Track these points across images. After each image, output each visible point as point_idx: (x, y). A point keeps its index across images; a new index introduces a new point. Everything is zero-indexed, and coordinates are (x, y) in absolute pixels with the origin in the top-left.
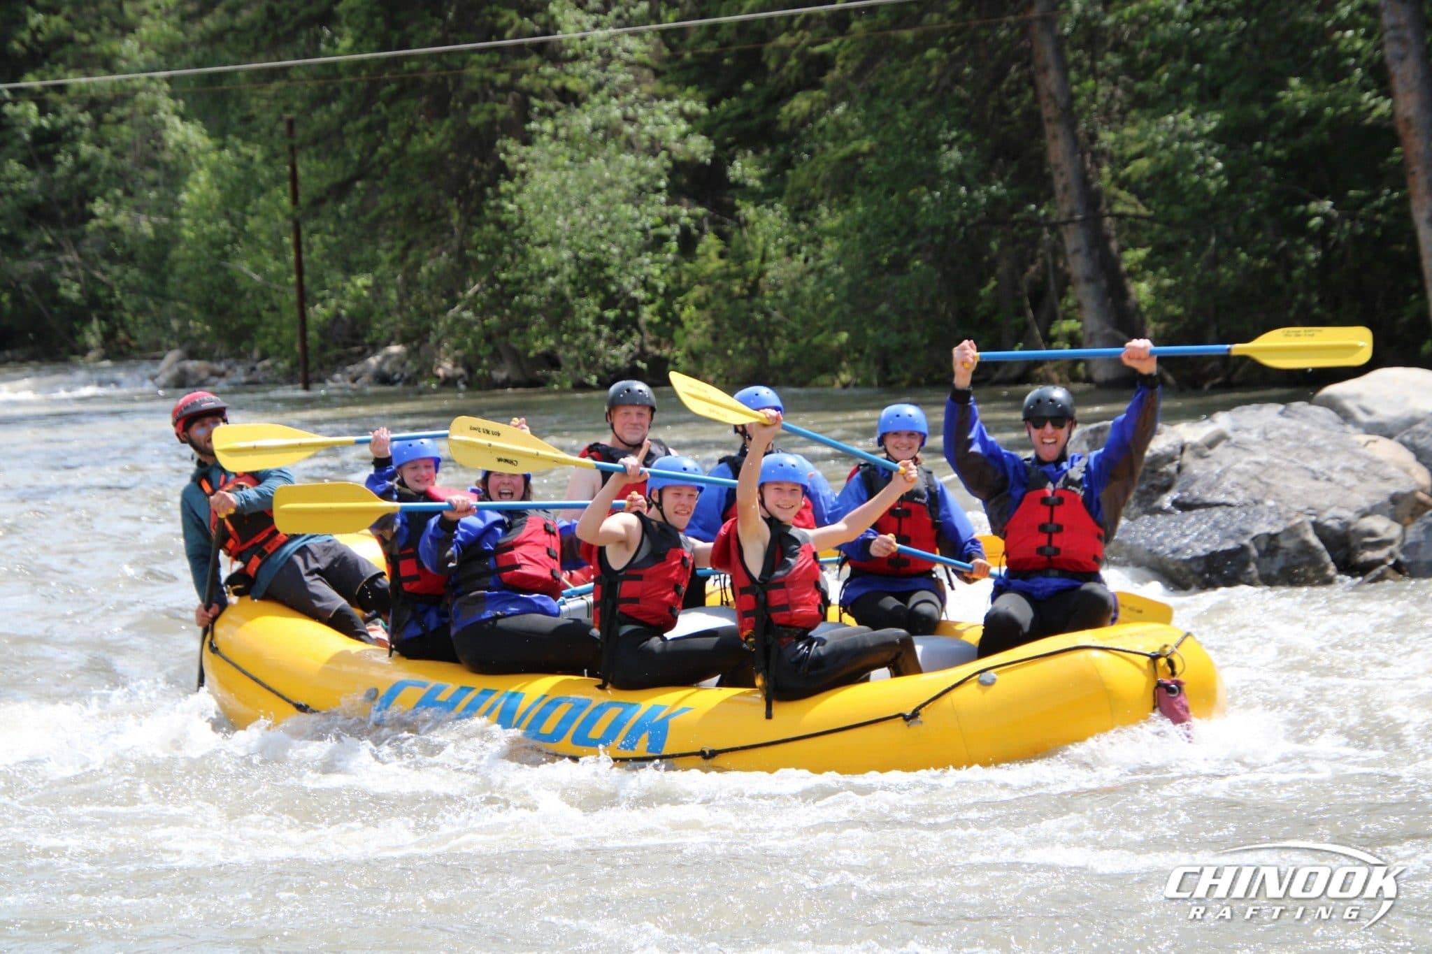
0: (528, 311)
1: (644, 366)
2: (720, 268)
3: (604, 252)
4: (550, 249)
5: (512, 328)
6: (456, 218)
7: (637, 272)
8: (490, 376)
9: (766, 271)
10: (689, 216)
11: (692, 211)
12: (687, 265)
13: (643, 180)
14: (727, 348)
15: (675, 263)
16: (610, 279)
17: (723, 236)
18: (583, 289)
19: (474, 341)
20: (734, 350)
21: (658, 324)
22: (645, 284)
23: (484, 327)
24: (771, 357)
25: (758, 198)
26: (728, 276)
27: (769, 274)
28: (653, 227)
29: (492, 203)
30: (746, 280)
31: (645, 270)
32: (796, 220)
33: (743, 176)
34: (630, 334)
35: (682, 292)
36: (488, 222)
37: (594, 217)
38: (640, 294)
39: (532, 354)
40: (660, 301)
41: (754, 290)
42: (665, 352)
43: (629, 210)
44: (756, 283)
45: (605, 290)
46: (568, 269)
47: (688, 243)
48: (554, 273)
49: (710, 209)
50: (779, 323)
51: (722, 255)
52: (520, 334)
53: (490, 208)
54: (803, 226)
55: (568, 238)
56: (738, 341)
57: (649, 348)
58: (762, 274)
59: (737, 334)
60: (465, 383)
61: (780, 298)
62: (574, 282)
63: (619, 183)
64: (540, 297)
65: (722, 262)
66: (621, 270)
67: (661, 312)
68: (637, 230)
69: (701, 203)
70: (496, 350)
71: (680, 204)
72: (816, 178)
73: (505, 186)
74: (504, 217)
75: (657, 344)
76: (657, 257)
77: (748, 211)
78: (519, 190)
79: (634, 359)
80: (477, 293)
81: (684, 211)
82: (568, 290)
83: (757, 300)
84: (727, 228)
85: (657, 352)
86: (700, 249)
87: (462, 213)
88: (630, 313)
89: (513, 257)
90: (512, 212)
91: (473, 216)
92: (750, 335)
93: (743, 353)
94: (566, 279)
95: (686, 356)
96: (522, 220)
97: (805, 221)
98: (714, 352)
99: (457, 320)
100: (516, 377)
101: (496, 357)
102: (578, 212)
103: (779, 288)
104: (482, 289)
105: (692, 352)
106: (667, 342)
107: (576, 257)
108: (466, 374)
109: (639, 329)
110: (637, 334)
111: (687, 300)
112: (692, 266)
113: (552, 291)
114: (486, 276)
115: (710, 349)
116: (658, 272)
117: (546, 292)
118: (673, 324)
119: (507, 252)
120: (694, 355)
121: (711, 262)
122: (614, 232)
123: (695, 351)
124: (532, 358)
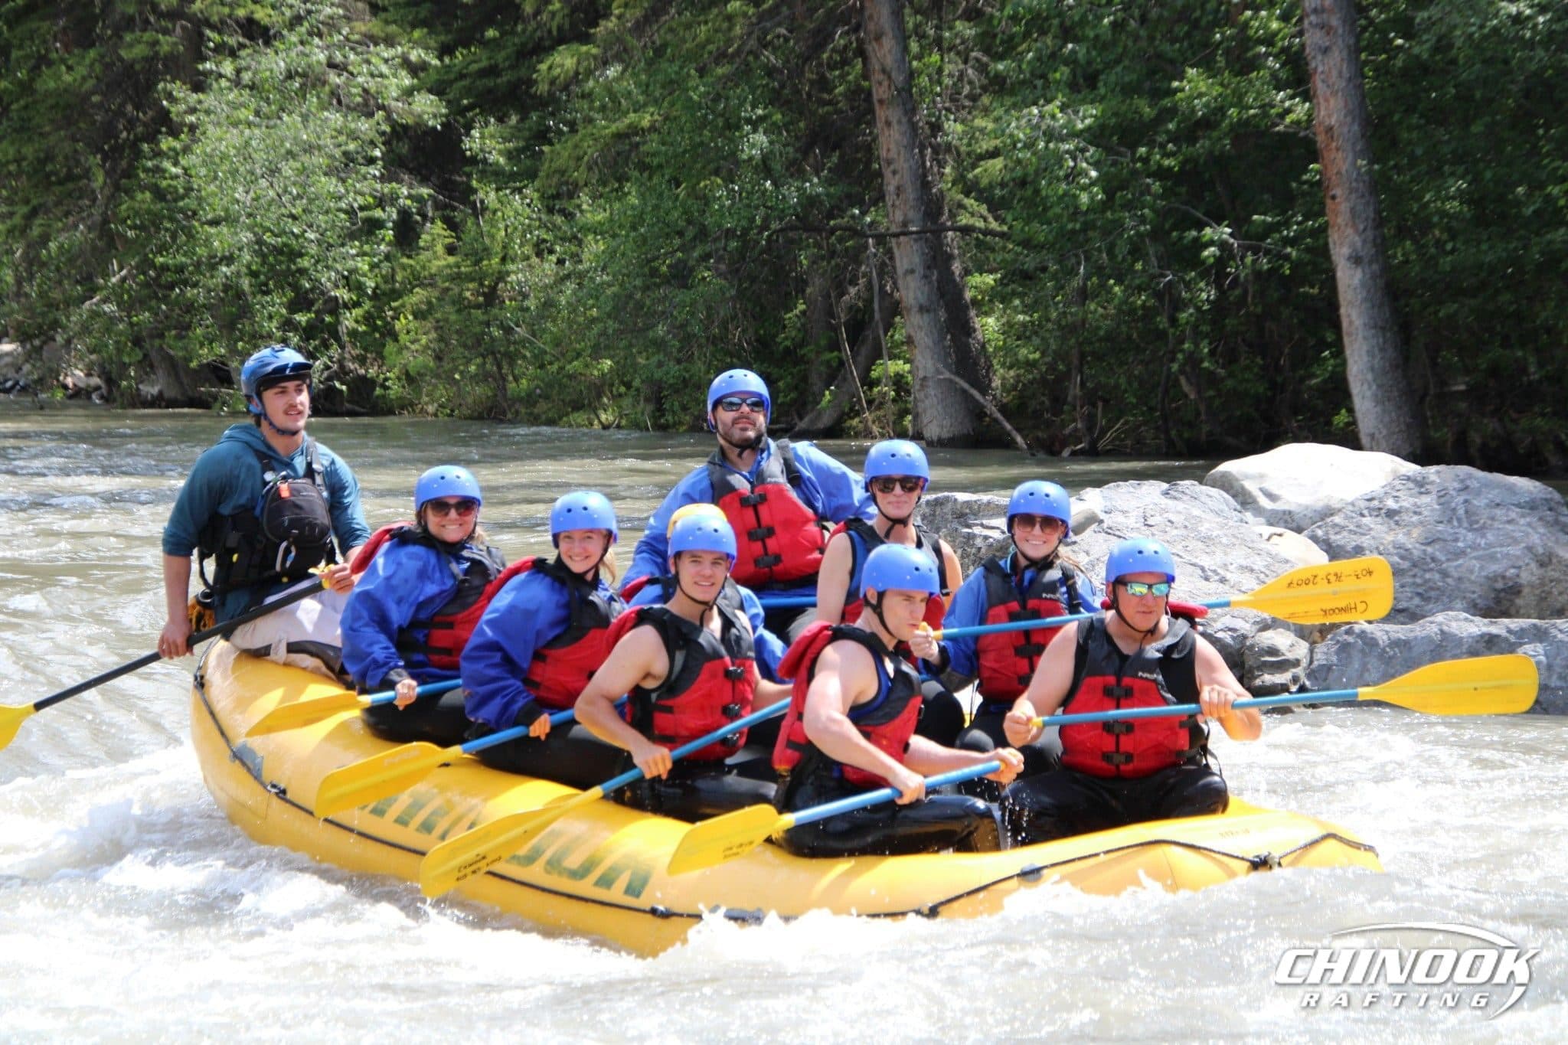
0: (190, 307)
1: (344, 388)
2: (449, 266)
3: (297, 237)
4: (224, 229)
5: (169, 328)
6: (99, 179)
7: (339, 267)
8: (138, 389)
9: (508, 273)
10: (410, 197)
11: (413, 192)
12: (405, 260)
13: (352, 147)
14: (456, 369)
15: (388, 257)
16: (303, 271)
17: (452, 225)
18: (266, 284)
19: (117, 342)
20: (461, 373)
21: (364, 332)
22: (349, 280)
23: (131, 324)
24: (512, 385)
25: (501, 178)
26: (457, 278)
27: (513, 278)
28: (362, 208)
29: (150, 164)
30: (482, 285)
31: (351, 264)
32: (550, 211)
33: (482, 150)
34: (327, 347)
35: (396, 295)
36: (143, 189)
37: (285, 191)
38: (343, 294)
39: (194, 364)
40: (367, 305)
41: (491, 298)
42: (372, 372)
43: (331, 185)
44: (493, 289)
45: (296, 287)
46: (247, 257)
47: (407, 233)
48: (229, 260)
49: (439, 189)
50: (523, 342)
51: (451, 250)
52: (179, 337)
53: (146, 170)
54: (559, 219)
55: (249, 215)
56: (468, 362)
57: (351, 366)
58: (502, 277)
59: (466, 353)
60: (102, 397)
61: (528, 309)
62: (254, 274)
63: (319, 148)
64: (209, 291)
65: (451, 260)
66: (317, 262)
67: (368, 318)
68: (340, 210)
69: (424, 180)
70: (145, 356)
71: (400, 181)
72: (579, 159)
73: (166, 143)
74: (164, 183)
75: (362, 360)
76: (366, 248)
77: (488, 195)
78: (187, 150)
79: (330, 379)
80: (123, 280)
81: (405, 191)
82: (245, 283)
83: (495, 311)
84: (458, 216)
85: (362, 371)
86: (424, 239)
87: (107, 174)
88: (328, 319)
89: (174, 237)
90: (177, 177)
91: (123, 179)
92: (484, 357)
93: (474, 379)
94: (244, 270)
95: (399, 379)
96: (189, 189)
97: (563, 212)
98: (438, 376)
99: (95, 314)
100: (171, 393)
101: (147, 365)
102: (263, 183)
103: (525, 296)
104: (130, 274)
105: (407, 374)
106: (375, 359)
107: (260, 242)
108: (103, 386)
109: (338, 339)
110: (335, 346)
111: (403, 305)
112: (411, 262)
113: (224, 285)
114: (137, 259)
115: (432, 371)
116: (366, 267)
117: (217, 285)
118: (383, 335)
119: (167, 230)
120: (410, 378)
121: (437, 258)
122: (311, 212)
123: (412, 373)
124: (194, 371)
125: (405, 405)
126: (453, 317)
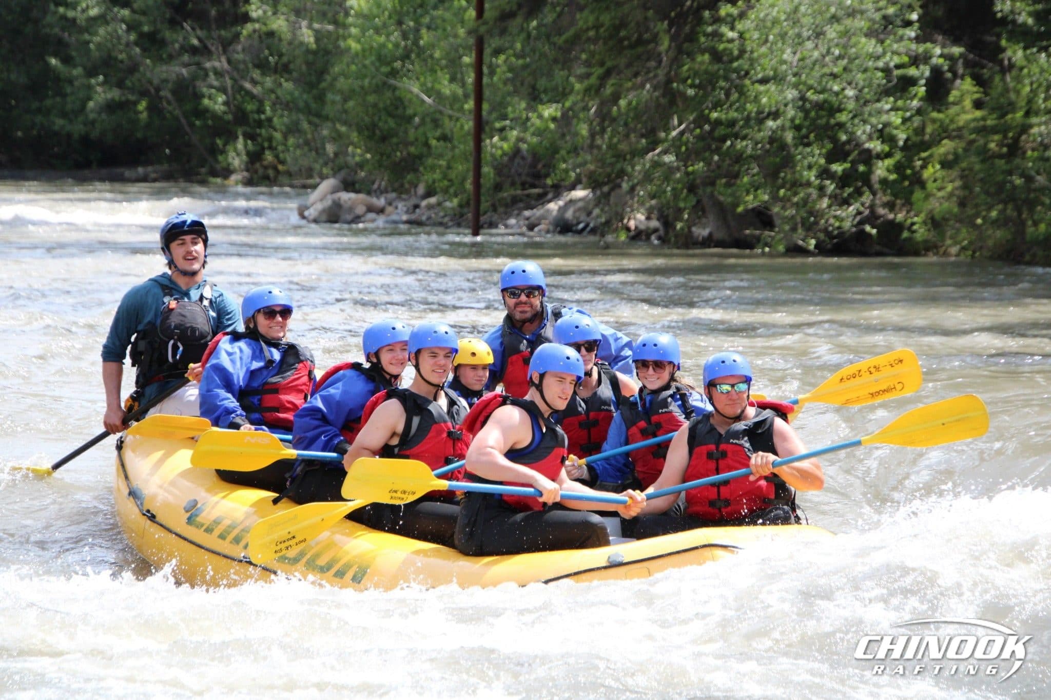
0: (739, 158)
1: (874, 231)
2: (975, 120)
3: (837, 94)
4: (772, 87)
5: (720, 177)
6: (665, 45)
7: (874, 120)
8: (690, 232)
9: (1031, 126)
10: (942, 56)
11: (946, 51)
12: (935, 115)
13: (891, 10)
14: (977, 215)
15: (919, 112)
16: (841, 125)
17: (980, 81)
18: (807, 137)
19: (673, 189)
20: (984, 218)
21: (894, 181)
22: (883, 134)
23: (687, 174)
24: (1031, 230)
25: (1029, 39)
26: (983, 131)
28: (898, 67)
29: (709, 29)
30: (1006, 137)
31: (884, 118)
33: (1012, 12)
34: (859, 193)
35: (925, 146)
36: (703, 52)
37: (829, 52)
38: (876, 146)
39: (740, 209)
40: (898, 156)
41: (1014, 148)
42: (900, 217)
43: (871, 46)
44: (1017, 140)
45: (834, 140)
46: (791, 112)
47: (938, 89)
48: (775, 115)
49: (970, 48)
50: (1043, 190)
51: (978, 105)
52: (728, 185)
53: (706, 35)
55: (795, 75)
56: (990, 208)
57: (881, 211)
58: (1025, 129)
59: (989, 200)
60: (659, 238)
62: (798, 128)
63: (862, 12)
64: (756, 143)
65: (978, 114)
66: (855, 116)
67: (898, 168)
68: (877, 69)
70: (698, 202)
71: (933, 41)
73: (725, 10)
74: (721, 47)
75: (891, 206)
76: (900, 103)
77: (1015, 54)
78: (742, 15)
79: (861, 223)
80: (682, 133)
81: (938, 51)
82: (789, 136)
83: (1018, 161)
84: (987, 73)
85: (891, 216)
86: (953, 95)
87: (672, 38)
88: (862, 168)
89: (728, 95)
90: (733, 40)
91: (686, 43)
92: (1005, 203)
93: (996, 223)
94: (788, 124)
95: (925, 223)
96: (742, 51)
98: (960, 221)
99: (656, 164)
100: (720, 235)
101: (699, 210)
102: (809, 45)
103: (1046, 148)
104: (688, 128)
105: (933, 219)
106: (903, 205)
107: (803, 98)
108: (661, 228)
109: (870, 187)
110: (867, 193)
111: (931, 156)
112: (941, 116)
113: (770, 137)
114: (694, 115)
115: (956, 216)
116: (899, 121)
117: (763, 138)
118: (912, 184)
119: (721, 88)
120: (935, 223)
121: (965, 112)
122: (851, 71)
123: (937, 217)
124: (740, 215)
125: (928, 247)
126: (977, 167)
